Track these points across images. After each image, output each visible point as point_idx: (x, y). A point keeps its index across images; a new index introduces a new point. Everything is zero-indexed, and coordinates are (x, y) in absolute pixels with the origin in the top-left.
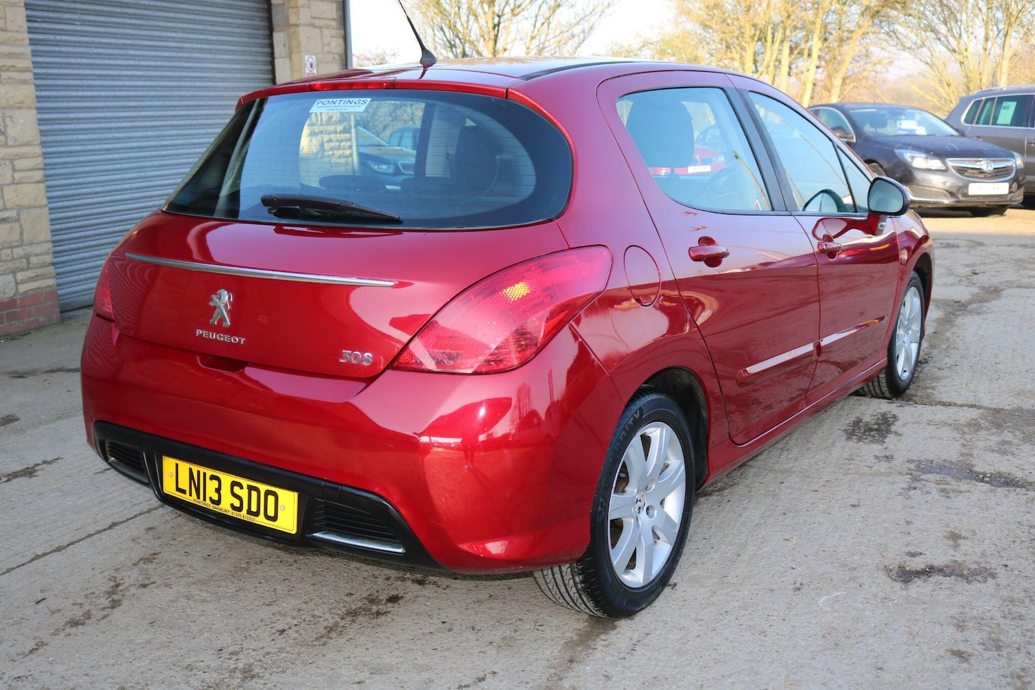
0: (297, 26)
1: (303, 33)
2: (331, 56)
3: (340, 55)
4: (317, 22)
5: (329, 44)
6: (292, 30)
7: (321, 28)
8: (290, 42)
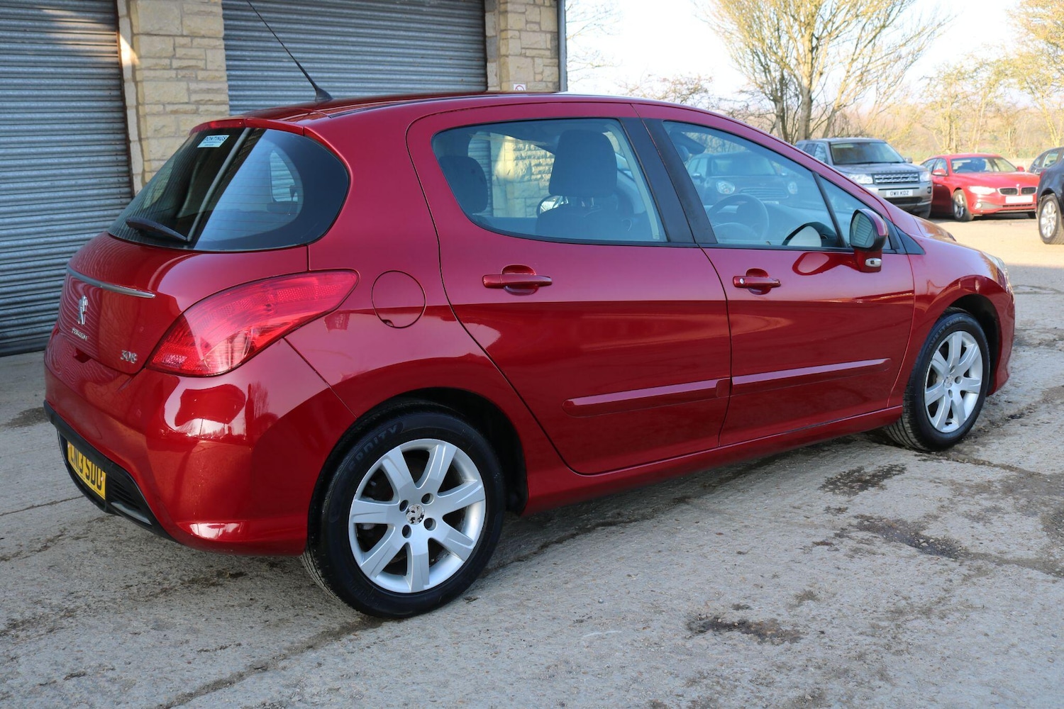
0: (507, 56)
1: (512, 63)
2: (544, 84)
3: (554, 83)
4: (528, 53)
5: (542, 73)
6: (502, 60)
7: (533, 57)
8: (501, 72)
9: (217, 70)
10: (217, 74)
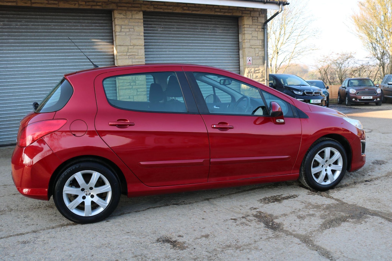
0: (245, 48)
1: (247, 51)
2: (259, 57)
3: (263, 57)
4: (253, 47)
5: (258, 53)
6: (243, 49)
7: (255, 48)
8: (243, 53)
9: (142, 55)
10: (141, 57)
